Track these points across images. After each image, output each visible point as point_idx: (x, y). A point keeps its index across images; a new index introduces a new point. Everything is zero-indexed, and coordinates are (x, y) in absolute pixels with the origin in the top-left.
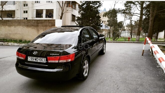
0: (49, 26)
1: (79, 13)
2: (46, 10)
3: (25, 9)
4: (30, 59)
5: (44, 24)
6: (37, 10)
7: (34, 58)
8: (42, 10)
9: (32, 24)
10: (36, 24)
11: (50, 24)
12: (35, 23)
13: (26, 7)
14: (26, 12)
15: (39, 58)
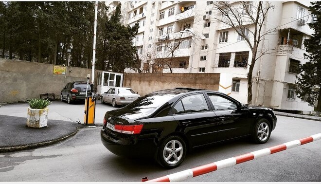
1: (305, 55)
2: (236, 53)
6: (221, 54)
7: (109, 124)
8: (230, 53)
9: (189, 79)
10: (193, 81)
11: (212, 81)
12: (192, 78)
13: (205, 50)
14: (204, 58)
15: (112, 125)
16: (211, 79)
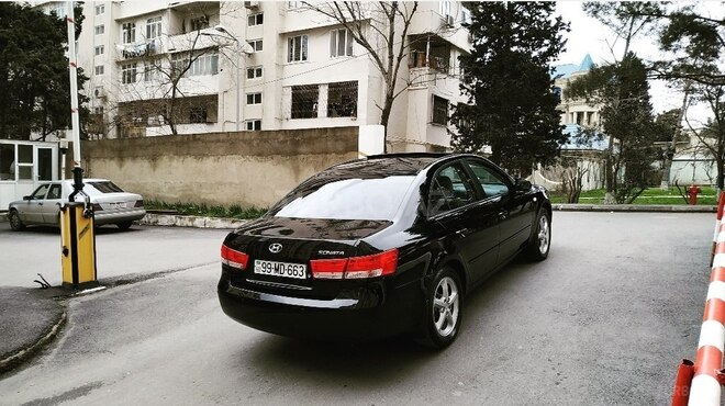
0: (338, 153)
1: (462, 87)
2: (331, 85)
3: (254, 85)
4: (260, 267)
5: (319, 146)
6: (295, 88)
7: (273, 263)
8: (316, 87)
9: (277, 145)
10: (288, 147)
11: (340, 146)
12: (284, 142)
13: (255, 79)
14: (255, 98)
15: (287, 265)
16: (336, 140)
